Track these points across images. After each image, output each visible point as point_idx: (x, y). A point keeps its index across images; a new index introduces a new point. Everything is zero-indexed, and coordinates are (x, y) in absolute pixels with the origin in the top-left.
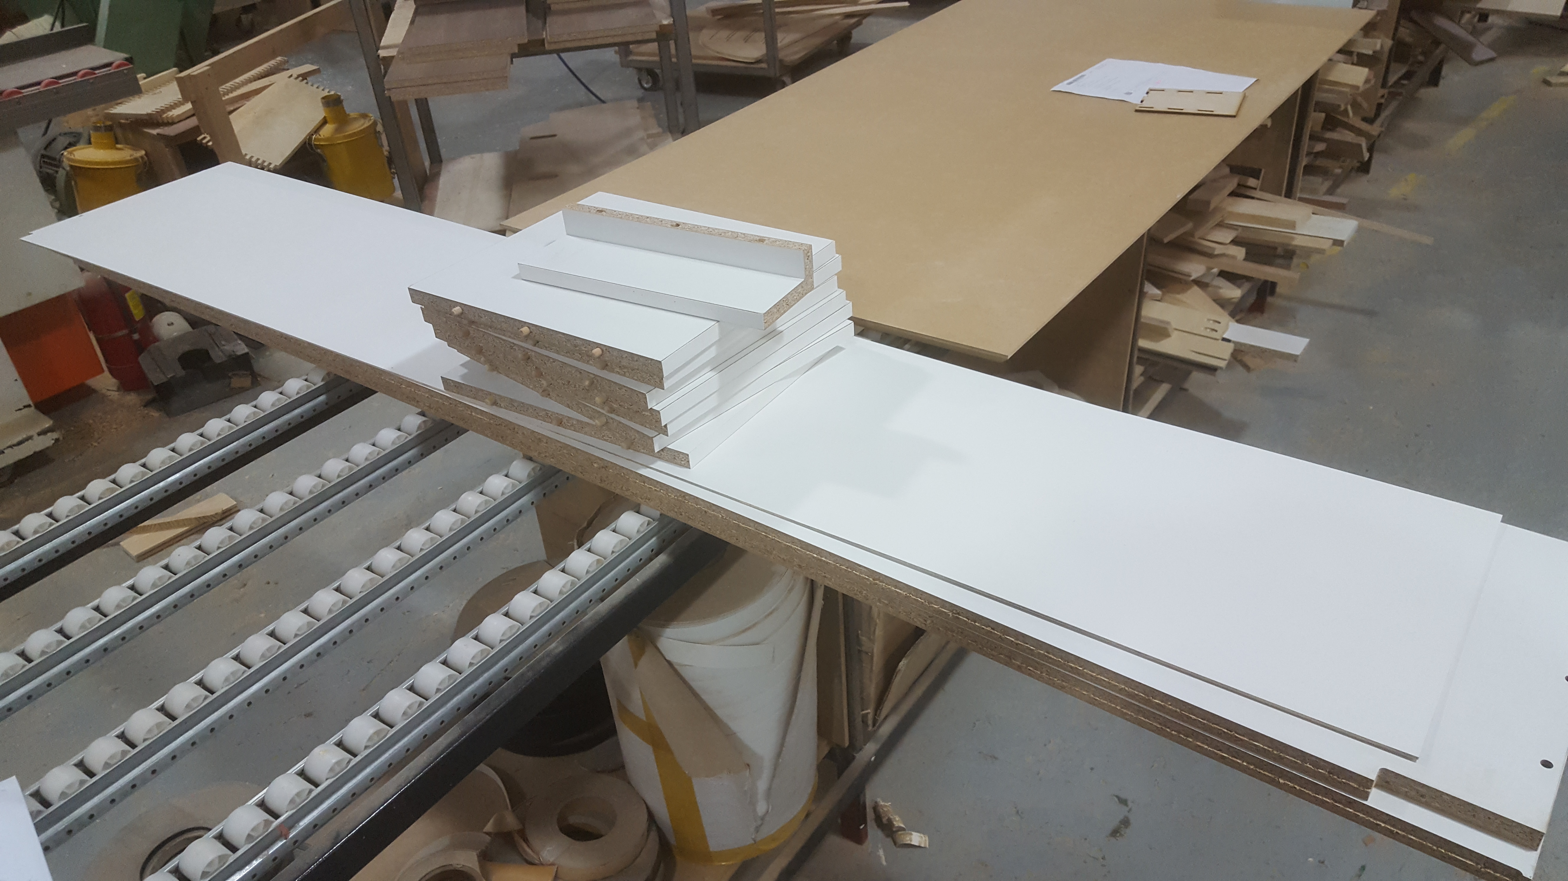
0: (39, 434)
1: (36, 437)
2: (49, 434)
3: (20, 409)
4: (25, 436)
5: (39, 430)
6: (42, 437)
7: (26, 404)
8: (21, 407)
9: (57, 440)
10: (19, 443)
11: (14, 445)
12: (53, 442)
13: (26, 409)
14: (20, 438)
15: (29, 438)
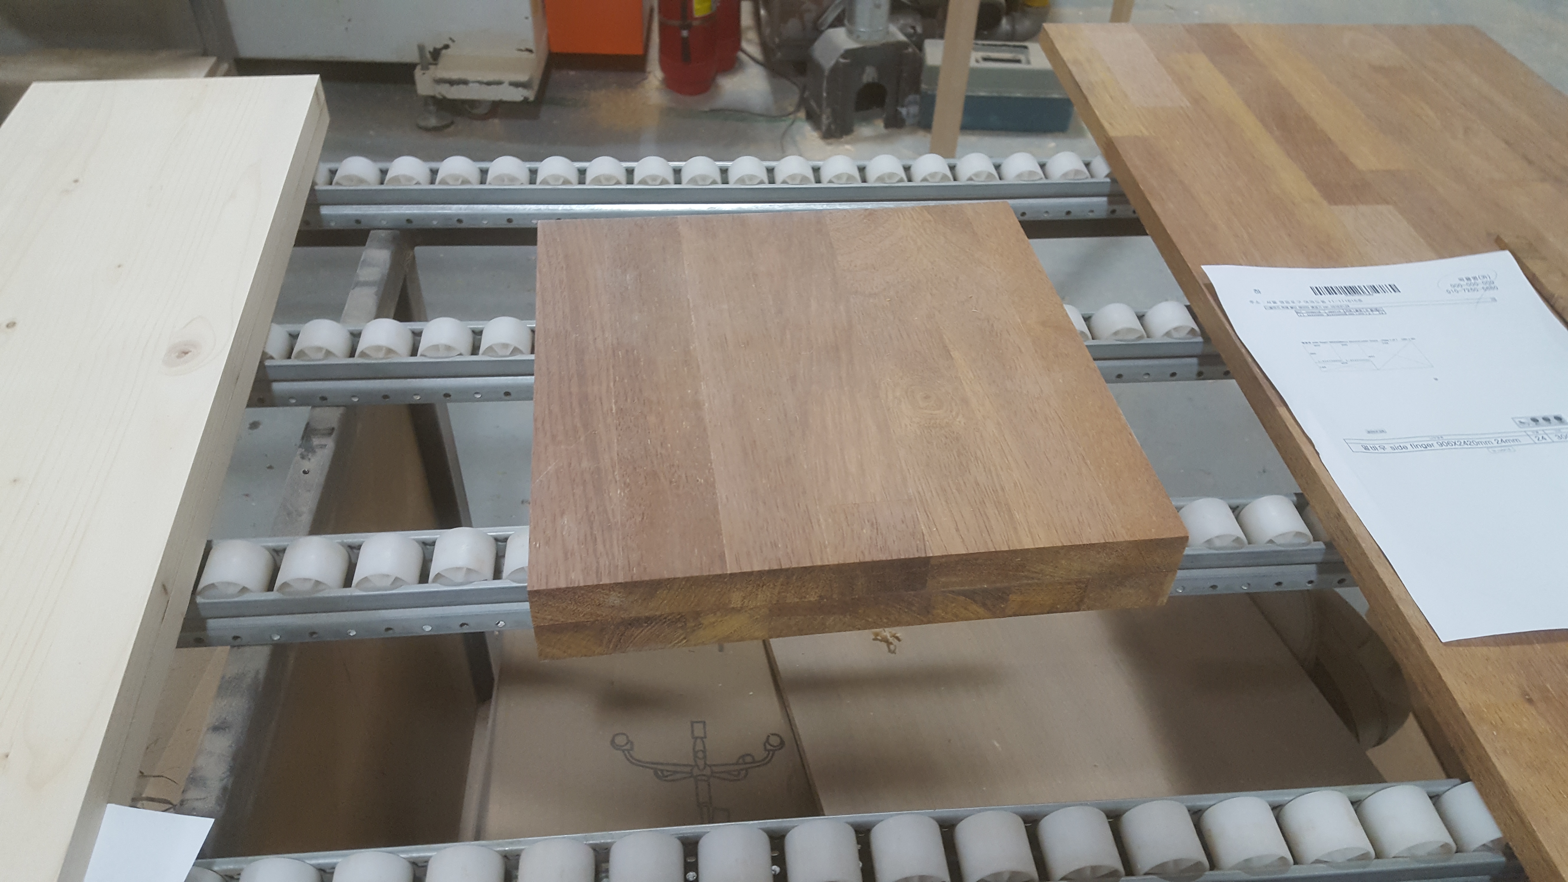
0: (511, 84)
1: (506, 85)
2: (520, 89)
3: (521, 50)
4: (496, 79)
5: (512, 80)
6: (512, 88)
7: (529, 47)
8: (523, 48)
9: (526, 99)
10: (489, 84)
11: (484, 83)
12: (522, 99)
13: (527, 53)
14: (490, 79)
15: (499, 83)
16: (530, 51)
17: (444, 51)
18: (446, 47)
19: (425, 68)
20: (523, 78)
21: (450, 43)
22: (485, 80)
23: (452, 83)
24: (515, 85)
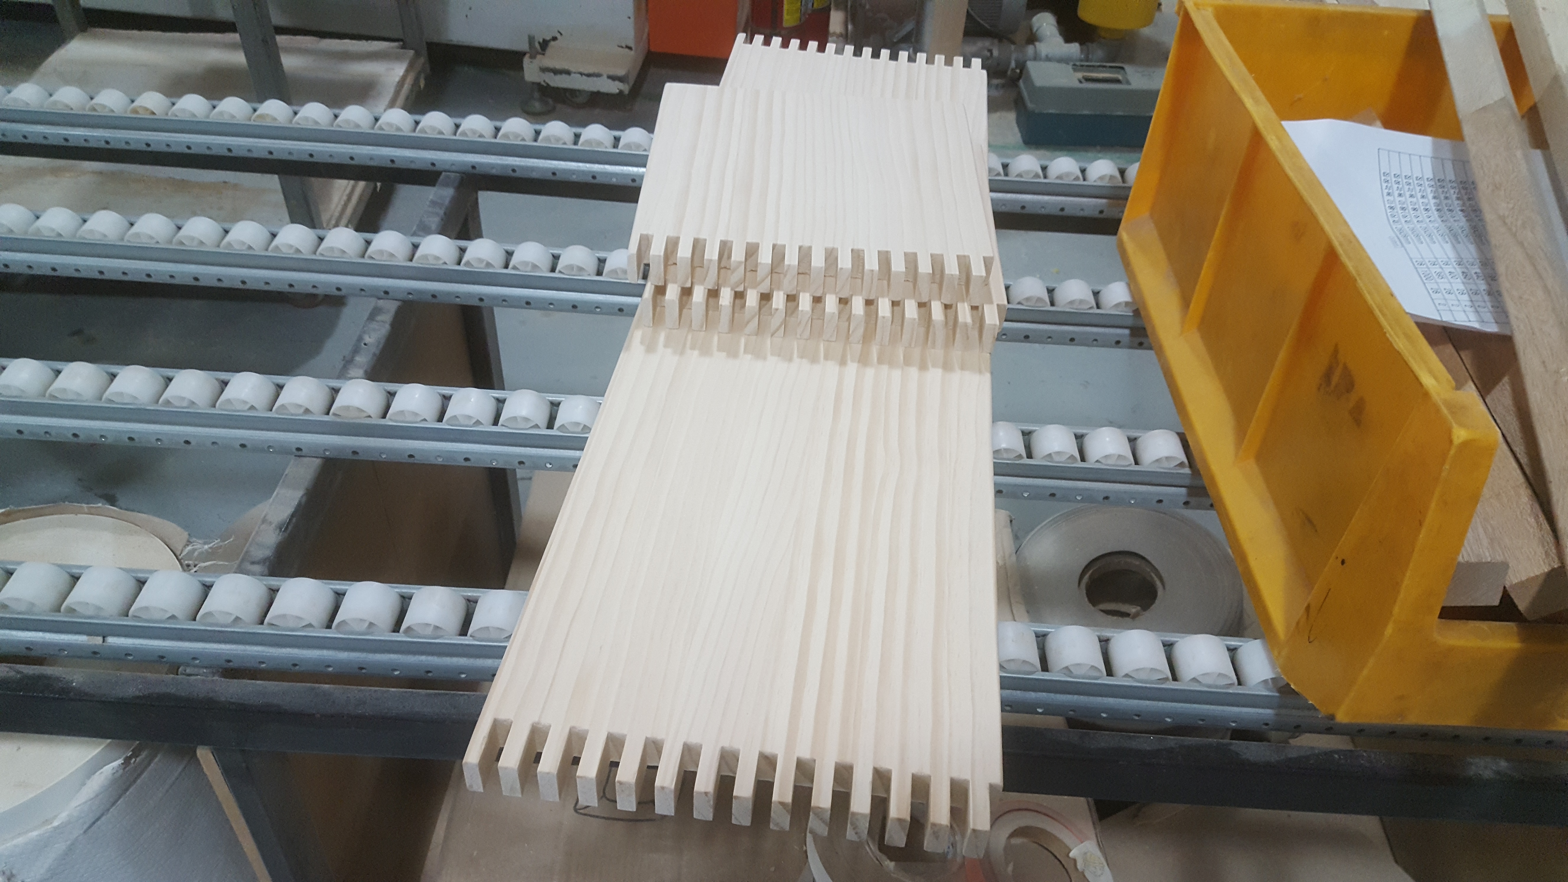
0: (610, 77)
1: (605, 76)
2: (617, 83)
3: (622, 47)
4: (596, 71)
5: (611, 73)
6: (610, 81)
7: (629, 45)
8: (624, 46)
9: (621, 92)
10: (589, 75)
11: (585, 75)
12: (618, 91)
13: (627, 50)
14: (591, 71)
15: (598, 75)
16: (630, 48)
17: (552, 43)
18: (555, 39)
19: (533, 57)
20: (621, 72)
21: (558, 35)
22: (586, 72)
23: (556, 72)
24: (612, 78)
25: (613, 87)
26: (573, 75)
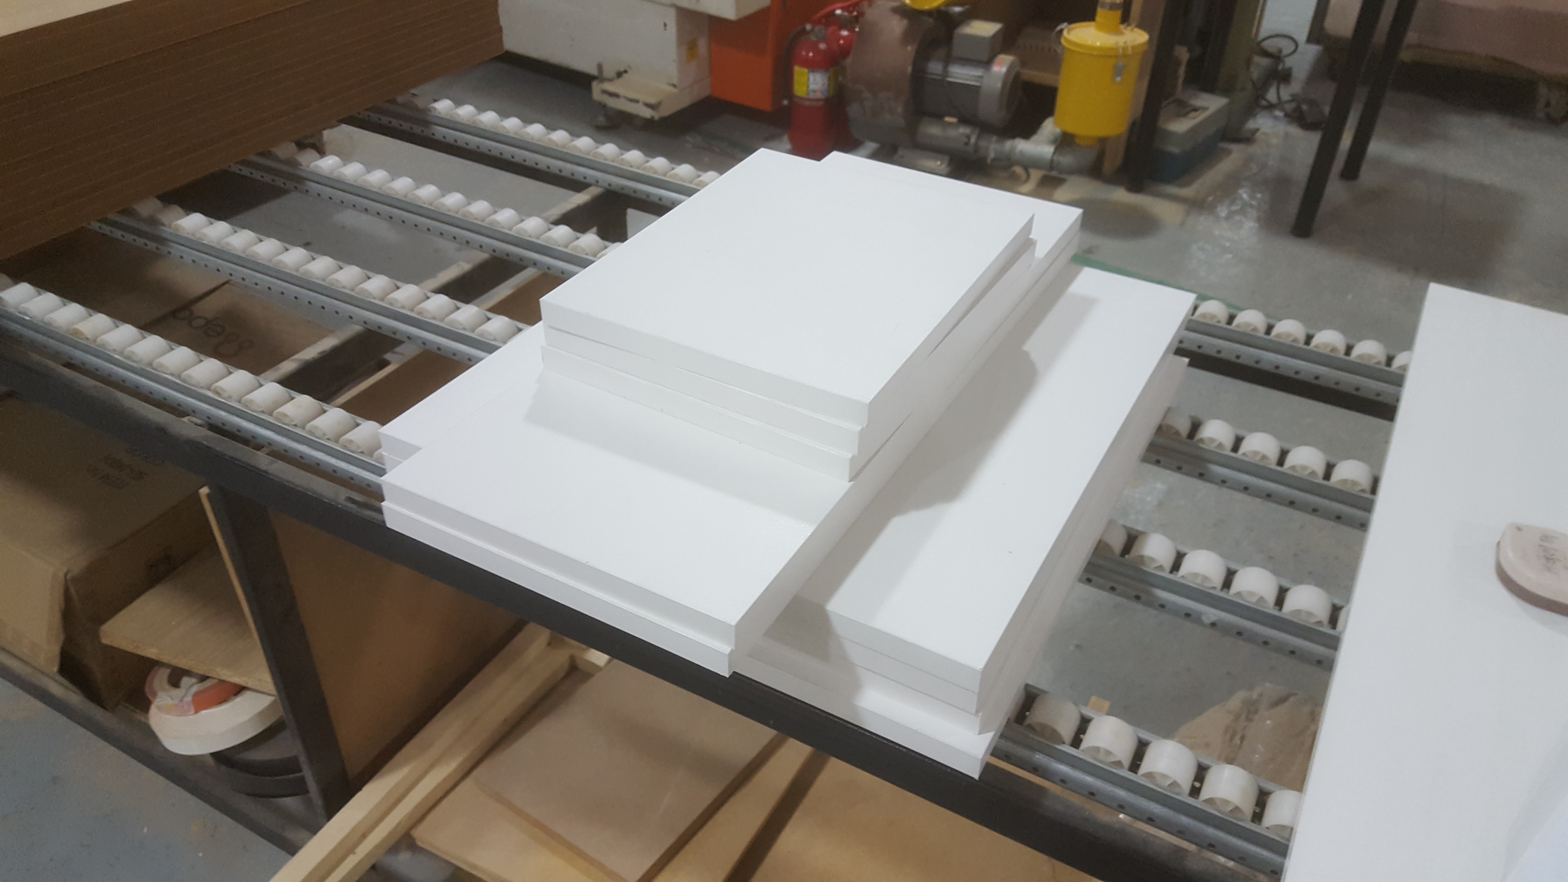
2: (650, 109)
3: (670, 85)
4: (637, 98)
5: (646, 101)
7: (675, 83)
9: (653, 118)
10: (631, 100)
12: (650, 117)
13: (673, 88)
14: (633, 97)
15: (637, 101)
16: (675, 86)
17: (624, 74)
18: (626, 72)
19: (605, 81)
20: (653, 101)
21: (627, 69)
22: (629, 98)
23: (611, 95)
24: (648, 105)
25: (647, 113)
26: (621, 99)
